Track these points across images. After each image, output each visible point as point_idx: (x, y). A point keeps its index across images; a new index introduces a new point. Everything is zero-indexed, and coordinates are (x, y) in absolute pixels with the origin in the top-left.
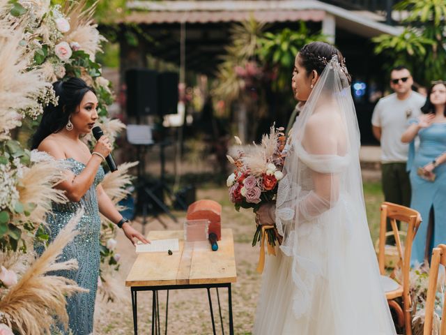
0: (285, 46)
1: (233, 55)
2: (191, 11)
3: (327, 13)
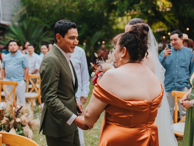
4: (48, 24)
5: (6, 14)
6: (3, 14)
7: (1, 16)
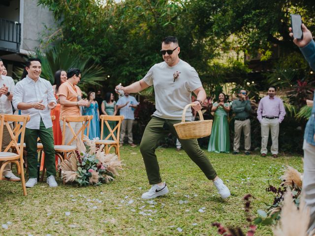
4: (96, 55)
5: (30, 39)
6: (24, 39)
7: (22, 42)
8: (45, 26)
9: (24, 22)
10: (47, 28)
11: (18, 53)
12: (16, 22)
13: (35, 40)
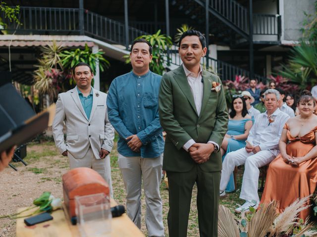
0: (77, 58)
1: (43, 65)
2: (13, 41)
3: (95, 43)
5: (290, 29)
6: (286, 30)
7: (283, 33)
8: (305, 14)
9: (285, 13)
10: (307, 15)
11: (280, 44)
12: (277, 15)
13: (296, 29)
